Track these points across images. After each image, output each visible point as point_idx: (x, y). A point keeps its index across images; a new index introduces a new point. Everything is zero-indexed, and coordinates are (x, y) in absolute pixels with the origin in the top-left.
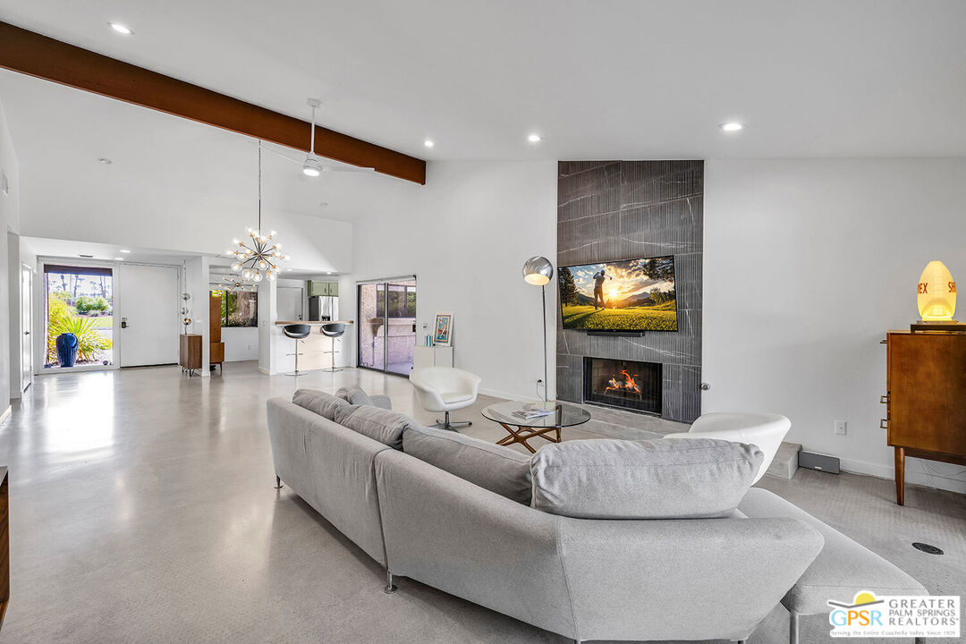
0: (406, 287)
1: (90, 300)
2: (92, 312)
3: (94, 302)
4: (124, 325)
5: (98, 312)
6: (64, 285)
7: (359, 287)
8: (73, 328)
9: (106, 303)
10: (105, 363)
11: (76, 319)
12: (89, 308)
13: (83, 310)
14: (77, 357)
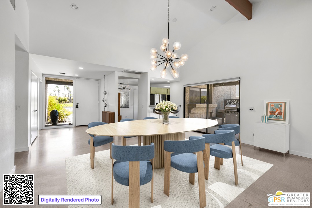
0: (200, 89)
1: (62, 98)
2: (63, 102)
3: (63, 99)
4: (77, 106)
5: (64, 102)
6: (55, 94)
7: (185, 88)
8: (57, 108)
9: (66, 99)
10: (70, 124)
11: (58, 104)
12: (62, 101)
13: (60, 101)
14: (58, 120)
